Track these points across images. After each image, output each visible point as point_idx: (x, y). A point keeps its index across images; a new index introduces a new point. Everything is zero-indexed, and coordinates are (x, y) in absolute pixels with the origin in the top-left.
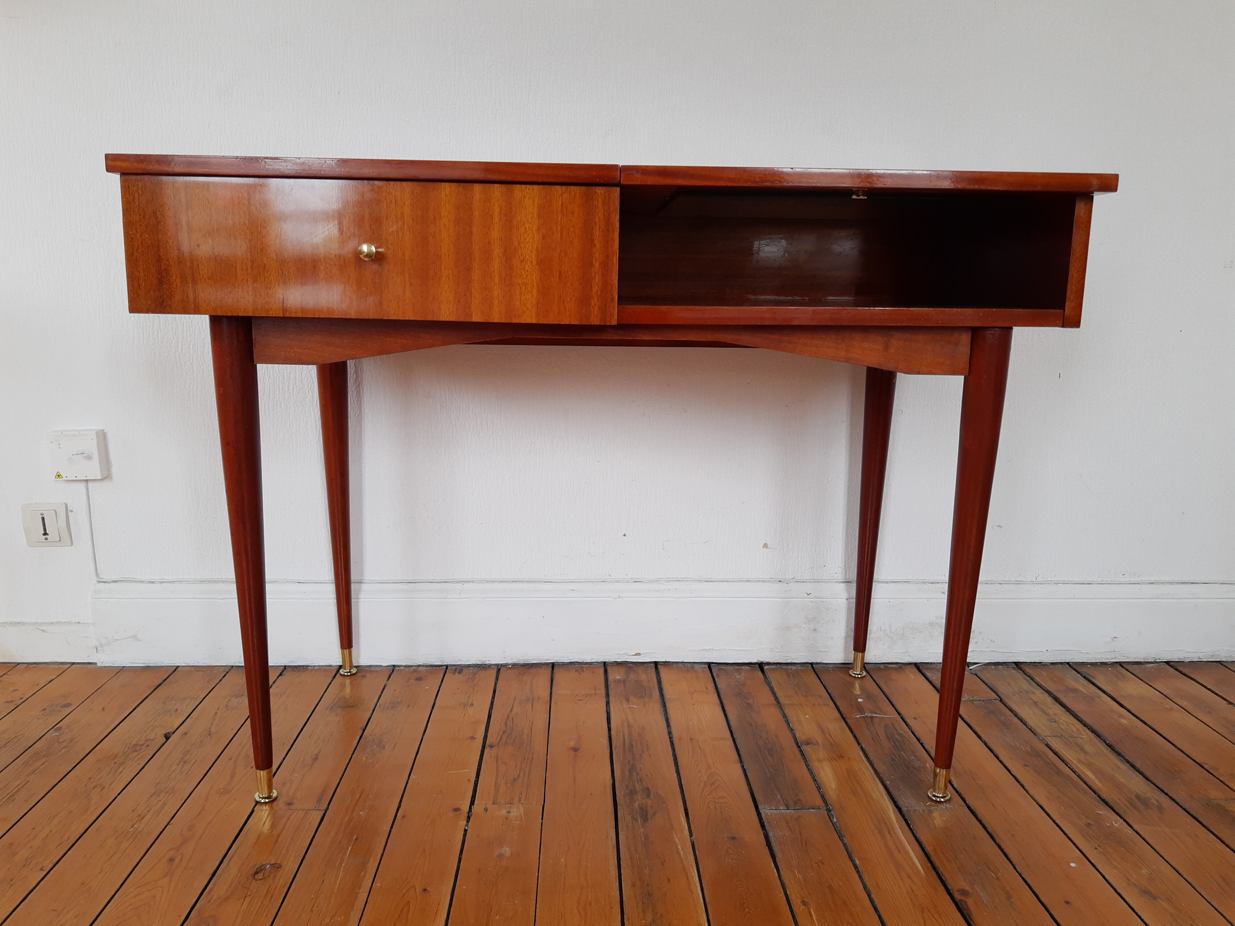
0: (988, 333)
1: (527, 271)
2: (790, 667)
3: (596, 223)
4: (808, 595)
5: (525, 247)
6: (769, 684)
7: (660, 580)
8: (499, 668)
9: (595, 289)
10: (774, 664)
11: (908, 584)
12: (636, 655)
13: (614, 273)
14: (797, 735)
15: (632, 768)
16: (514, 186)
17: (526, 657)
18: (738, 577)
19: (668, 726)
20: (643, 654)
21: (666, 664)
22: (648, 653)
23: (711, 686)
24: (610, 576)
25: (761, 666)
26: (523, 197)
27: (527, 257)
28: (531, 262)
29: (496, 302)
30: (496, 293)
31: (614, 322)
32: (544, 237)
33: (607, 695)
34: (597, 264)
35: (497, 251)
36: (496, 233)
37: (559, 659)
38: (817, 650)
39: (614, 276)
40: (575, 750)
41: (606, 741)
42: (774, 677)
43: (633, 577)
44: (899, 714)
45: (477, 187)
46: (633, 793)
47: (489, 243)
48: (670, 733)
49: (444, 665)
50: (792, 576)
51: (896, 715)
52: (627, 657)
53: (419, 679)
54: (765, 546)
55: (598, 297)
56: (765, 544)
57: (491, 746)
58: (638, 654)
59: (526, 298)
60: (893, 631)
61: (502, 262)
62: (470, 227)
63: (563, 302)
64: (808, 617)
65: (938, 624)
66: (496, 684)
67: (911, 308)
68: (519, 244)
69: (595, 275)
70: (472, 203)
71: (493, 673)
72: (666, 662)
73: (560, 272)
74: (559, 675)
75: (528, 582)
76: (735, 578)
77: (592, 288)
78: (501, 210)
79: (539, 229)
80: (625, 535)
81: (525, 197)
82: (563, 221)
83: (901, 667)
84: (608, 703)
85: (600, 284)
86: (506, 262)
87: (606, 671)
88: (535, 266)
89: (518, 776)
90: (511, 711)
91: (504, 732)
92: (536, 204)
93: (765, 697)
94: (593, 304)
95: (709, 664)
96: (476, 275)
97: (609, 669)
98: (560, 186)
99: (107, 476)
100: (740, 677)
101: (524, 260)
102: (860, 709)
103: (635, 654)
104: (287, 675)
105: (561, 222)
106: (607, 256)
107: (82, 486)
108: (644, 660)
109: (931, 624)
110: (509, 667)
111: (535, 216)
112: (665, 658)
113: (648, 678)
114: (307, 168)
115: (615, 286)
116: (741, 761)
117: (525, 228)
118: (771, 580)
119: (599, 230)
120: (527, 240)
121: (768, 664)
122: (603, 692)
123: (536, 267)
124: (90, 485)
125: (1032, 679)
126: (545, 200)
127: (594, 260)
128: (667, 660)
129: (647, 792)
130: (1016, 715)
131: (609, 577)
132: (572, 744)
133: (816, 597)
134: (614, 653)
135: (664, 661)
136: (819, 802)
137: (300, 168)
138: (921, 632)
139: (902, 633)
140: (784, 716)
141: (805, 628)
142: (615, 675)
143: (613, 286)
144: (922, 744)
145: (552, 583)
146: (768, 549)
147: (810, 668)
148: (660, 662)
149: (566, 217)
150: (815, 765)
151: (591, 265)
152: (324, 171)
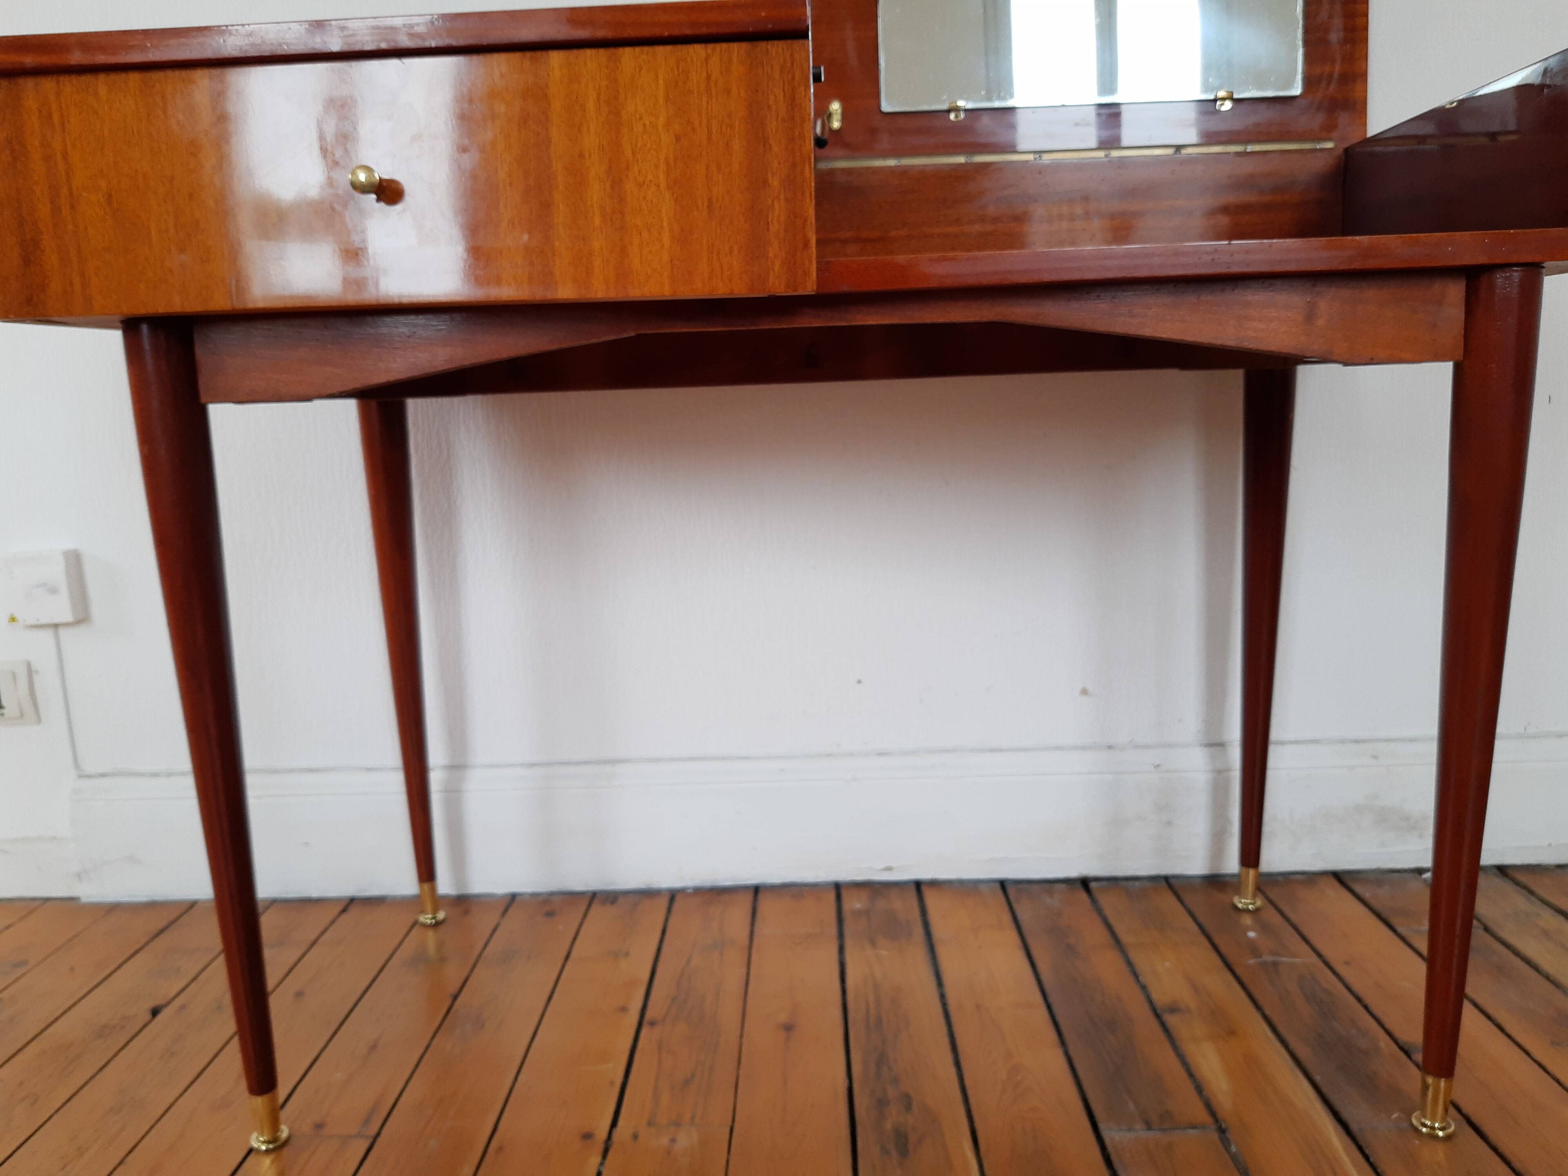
0: (1499, 278)
1: (651, 202)
2: (1131, 883)
3: (769, 107)
4: (1155, 767)
5: (645, 159)
6: (1099, 911)
8: (673, 895)
9: (774, 227)
10: (1105, 879)
12: (886, 869)
13: (808, 195)
14: (1155, 996)
15: (882, 1060)
16: (621, 50)
17: (715, 877)
19: (940, 983)
20: (897, 868)
21: (935, 884)
22: (904, 867)
23: (1007, 917)
24: (839, 746)
25: (1085, 883)
26: (637, 70)
27: (650, 177)
28: (658, 186)
29: (597, 263)
30: (596, 245)
31: (809, 287)
32: (678, 139)
33: (841, 935)
34: (775, 182)
35: (596, 168)
36: (591, 139)
37: (766, 878)
38: (1173, 855)
39: (808, 201)
40: (788, 1028)
41: (837, 1013)
42: (1109, 902)
43: (876, 748)
44: (1320, 955)
45: (556, 57)
46: (882, 1103)
47: (581, 156)
48: (942, 996)
49: (590, 892)
50: (1129, 738)
51: (1314, 959)
52: (871, 873)
53: (550, 914)
54: (1084, 692)
55: (780, 243)
56: (1084, 688)
57: (652, 1024)
58: (889, 869)
59: (650, 252)
61: (605, 189)
62: (547, 129)
63: (718, 254)
64: (1156, 802)
65: (1368, 807)
66: (667, 920)
67: (1355, 236)
68: (634, 153)
69: (773, 202)
70: (547, 86)
71: (664, 902)
72: (933, 881)
73: (710, 201)
74: (766, 905)
77: (768, 224)
78: (599, 94)
79: (668, 125)
80: (859, 682)
81: (641, 68)
82: (712, 108)
83: (1311, 878)
84: (841, 949)
85: (782, 218)
86: (612, 188)
87: (839, 897)
88: (665, 192)
89: (693, 1076)
90: (688, 962)
91: (674, 999)
92: (661, 82)
93: (1096, 934)
94: (771, 255)
95: (1003, 884)
96: (561, 213)
97: (844, 894)
98: (703, 46)
99: (82, 618)
100: (1054, 902)
101: (644, 182)
102: (1254, 949)
103: (883, 868)
104: (354, 912)
105: (707, 109)
106: (794, 165)
107: (47, 636)
108: (898, 878)
109: (1357, 808)
110: (689, 894)
111: (661, 101)
112: (932, 875)
113: (906, 908)
114: (259, 41)
115: (809, 222)
116: (1063, 1043)
117: (644, 125)
118: (1095, 745)
119: (777, 119)
120: (649, 145)
121: (1097, 879)
122: (833, 930)
123: (667, 195)
124: (62, 632)
125: (1531, 892)
126: (676, 73)
127: (770, 175)
129: (907, 1102)
130: (1516, 953)
131: (838, 749)
132: (783, 1018)
133: (1170, 771)
134: (852, 867)
135: (931, 878)
136: (1203, 1116)
137: (247, 42)
140: (1129, 963)
141: (1152, 821)
142: (854, 903)
143: (806, 221)
144: (1366, 1007)
145: (749, 760)
146: (1088, 697)
147: (1164, 883)
148: (924, 881)
149: (717, 99)
150: (1190, 1049)
151: (765, 182)
152: (287, 44)
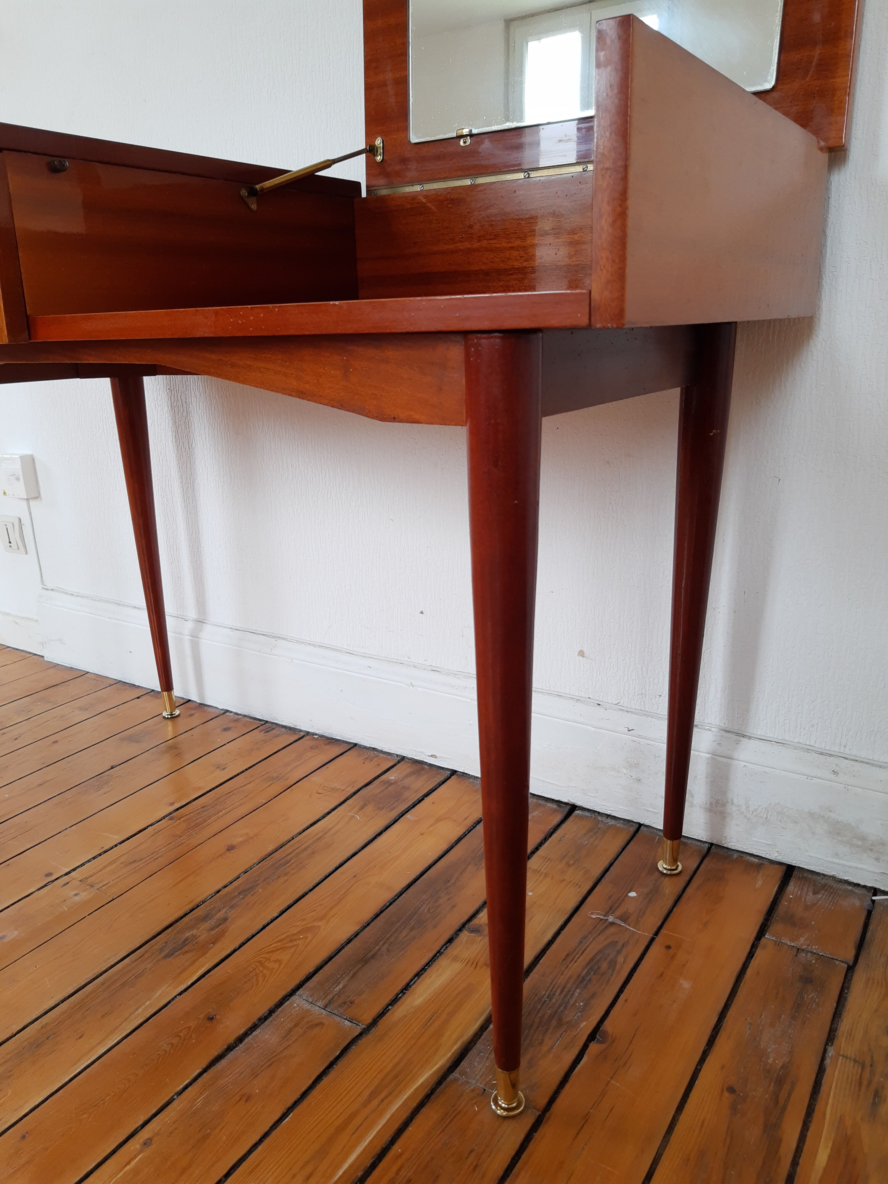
4: (629, 731)
6: (550, 834)
7: (459, 673)
8: (305, 736)
10: (589, 810)
11: (781, 747)
12: (432, 756)
17: (330, 731)
18: (549, 688)
20: (439, 757)
21: (464, 775)
22: (444, 757)
24: (409, 658)
25: (571, 808)
37: (359, 740)
38: (643, 808)
42: (567, 828)
43: (433, 665)
49: (264, 721)
50: (616, 700)
52: (423, 756)
53: (226, 729)
54: (581, 653)
56: (581, 650)
60: (751, 809)
64: (629, 760)
65: (823, 817)
72: (464, 773)
74: (343, 759)
75: (332, 649)
76: (545, 688)
80: (422, 613)
87: (391, 767)
97: (398, 766)
99: (37, 496)
103: (430, 755)
107: (25, 503)
108: (441, 764)
109: (811, 815)
110: (315, 738)
112: (464, 769)
113: (421, 787)
118: (589, 700)
121: (582, 809)
124: (31, 503)
128: (466, 772)
131: (408, 660)
133: (639, 736)
134: (411, 748)
135: (463, 771)
138: (796, 822)
139: (765, 816)
141: (625, 774)
142: (393, 775)
145: (351, 655)
146: (585, 658)
147: (634, 829)
148: (459, 772)
